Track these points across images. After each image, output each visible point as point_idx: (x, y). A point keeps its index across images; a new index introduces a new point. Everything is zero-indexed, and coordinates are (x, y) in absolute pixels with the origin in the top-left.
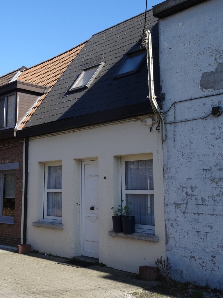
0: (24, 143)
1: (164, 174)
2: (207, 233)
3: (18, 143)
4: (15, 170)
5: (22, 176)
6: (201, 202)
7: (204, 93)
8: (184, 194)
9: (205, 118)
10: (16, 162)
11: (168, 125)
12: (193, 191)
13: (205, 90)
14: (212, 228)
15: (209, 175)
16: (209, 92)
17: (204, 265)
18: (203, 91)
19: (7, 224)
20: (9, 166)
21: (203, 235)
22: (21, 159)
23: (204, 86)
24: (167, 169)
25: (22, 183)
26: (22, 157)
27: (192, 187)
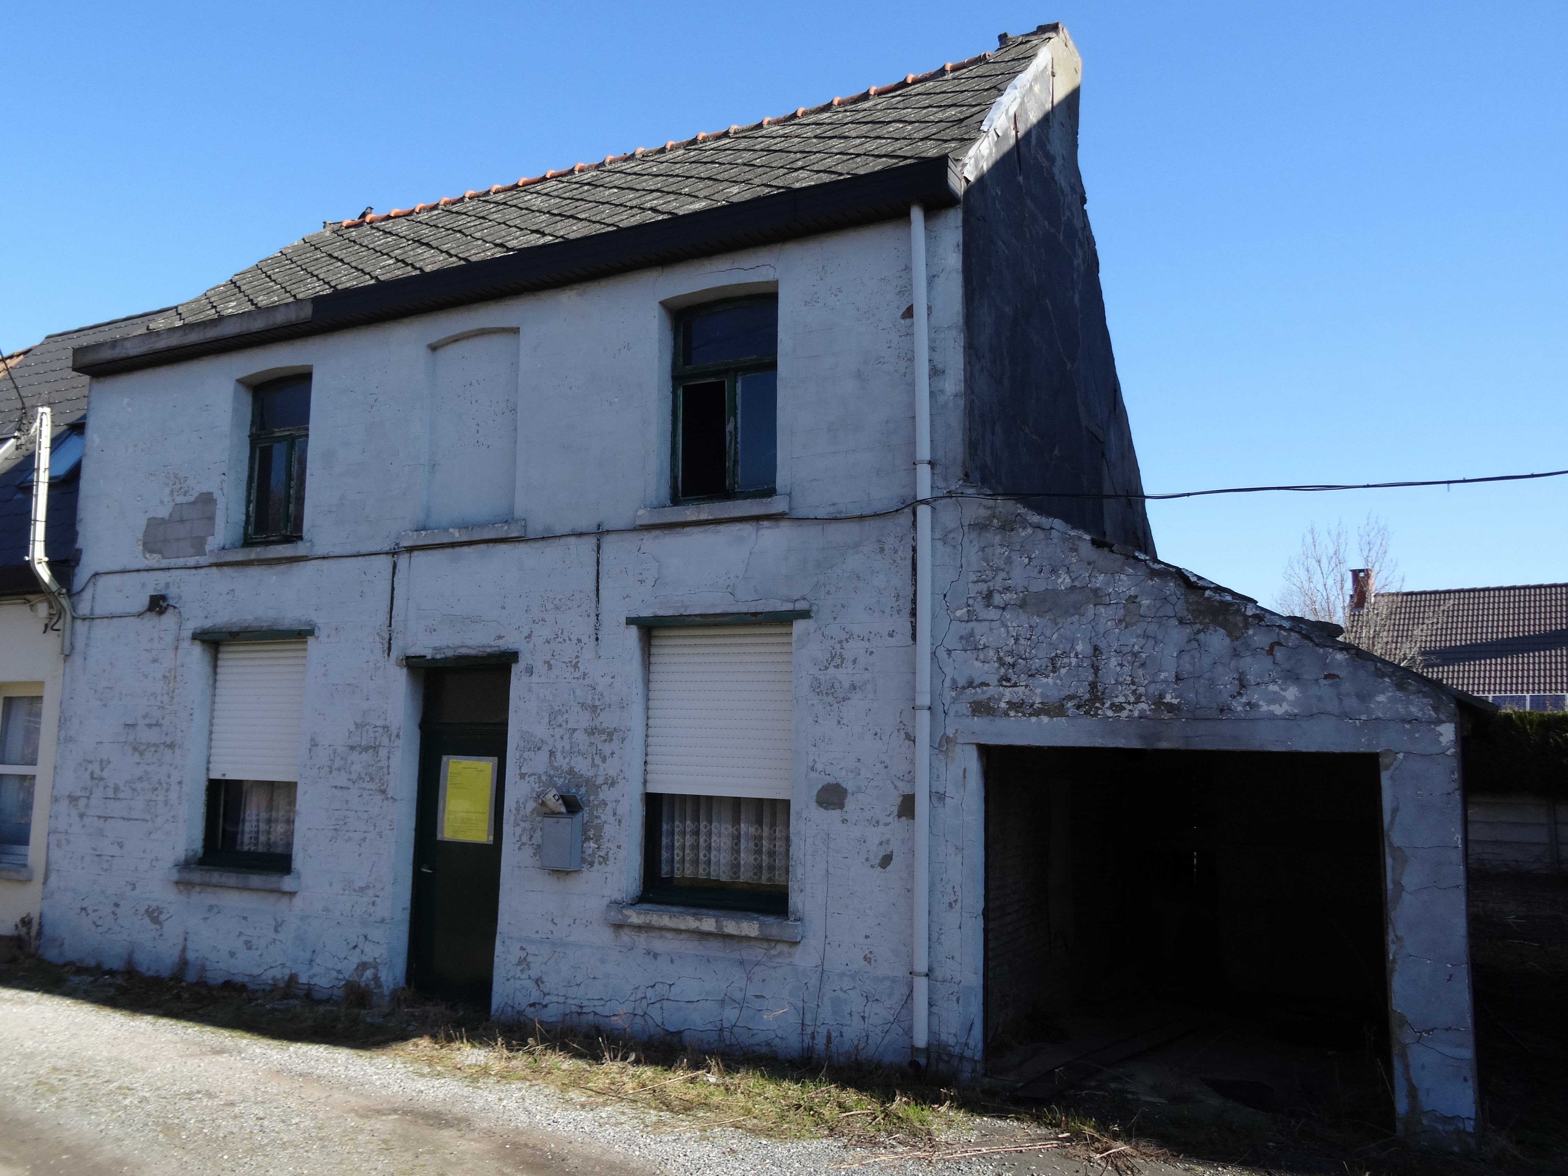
1: (59, 731)
2: (113, 856)
6: (112, 792)
7: (147, 562)
8: (87, 775)
9: (140, 615)
11: (79, 623)
12: (102, 770)
13: (148, 555)
14: (121, 847)
15: (131, 738)
16: (153, 560)
17: (99, 923)
18: (146, 558)
21: (107, 861)
23: (149, 546)
24: (65, 720)
27: (101, 761)
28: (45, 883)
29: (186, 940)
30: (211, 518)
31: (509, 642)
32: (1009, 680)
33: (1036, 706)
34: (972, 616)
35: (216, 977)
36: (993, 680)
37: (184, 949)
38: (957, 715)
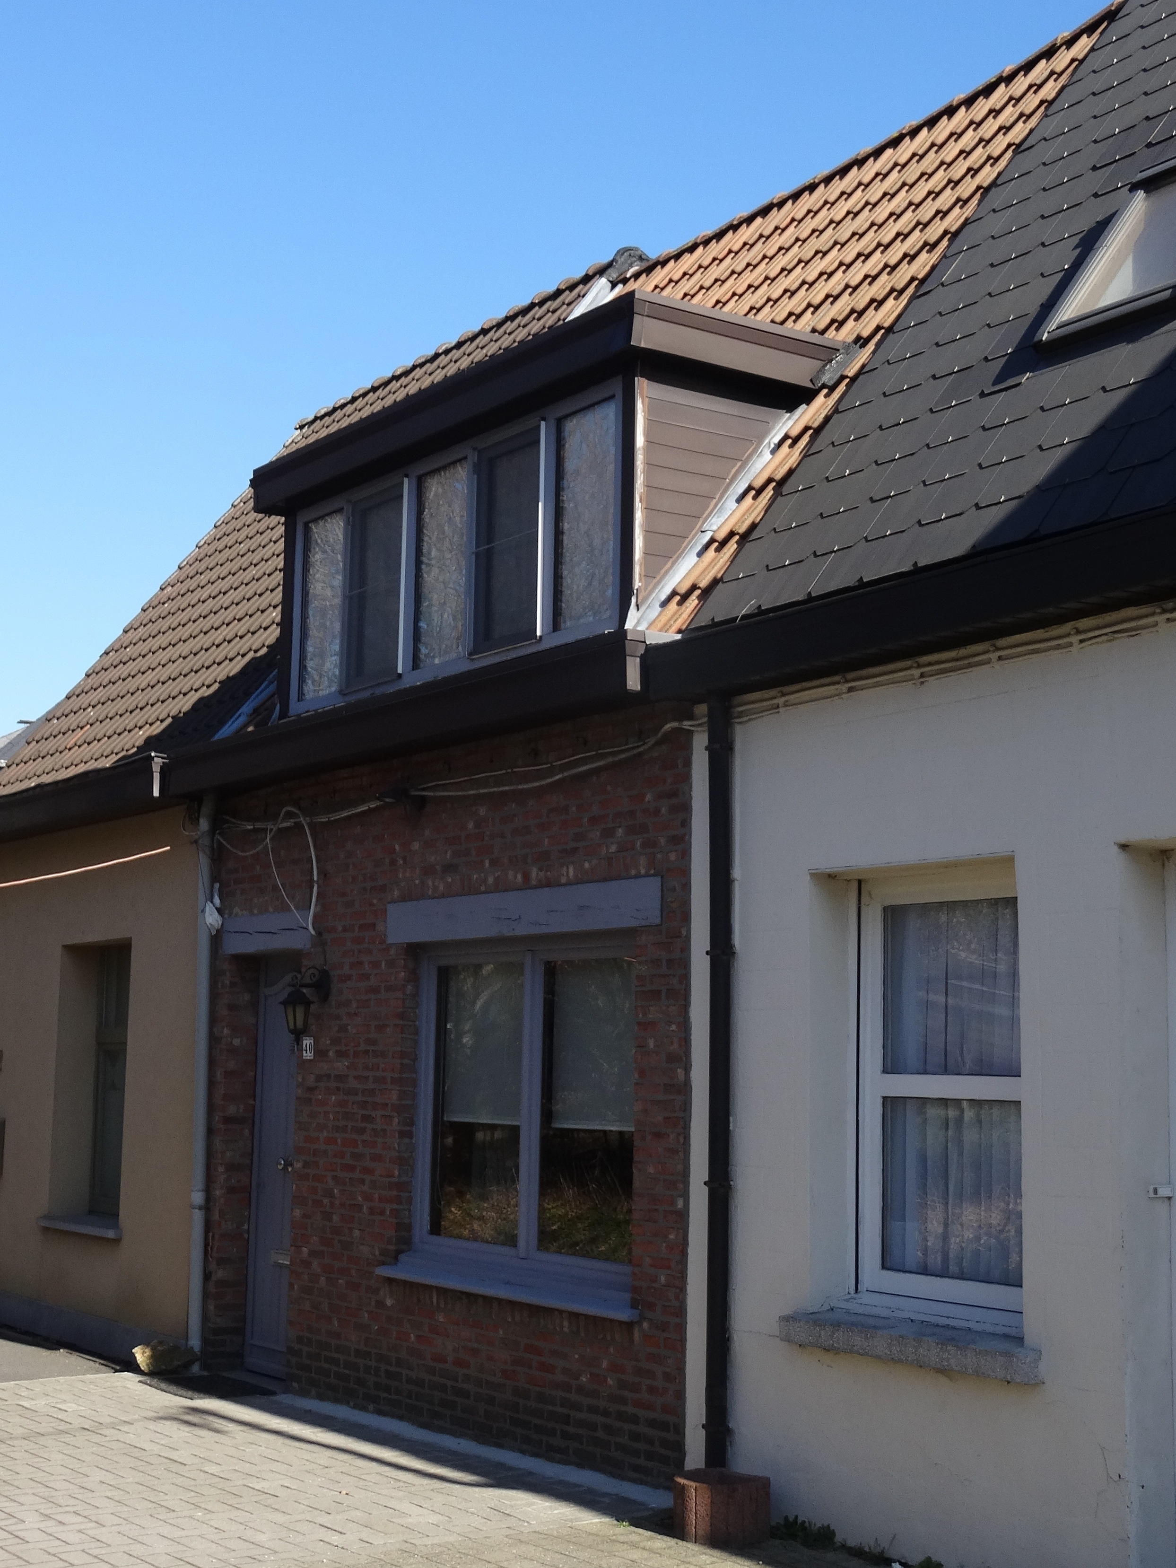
0: (700, 742)
3: (652, 741)
4: (630, 933)
5: (685, 979)
10: (638, 876)
19: (574, 1316)
20: (582, 908)
22: (673, 857)
25: (685, 1026)
26: (682, 842)
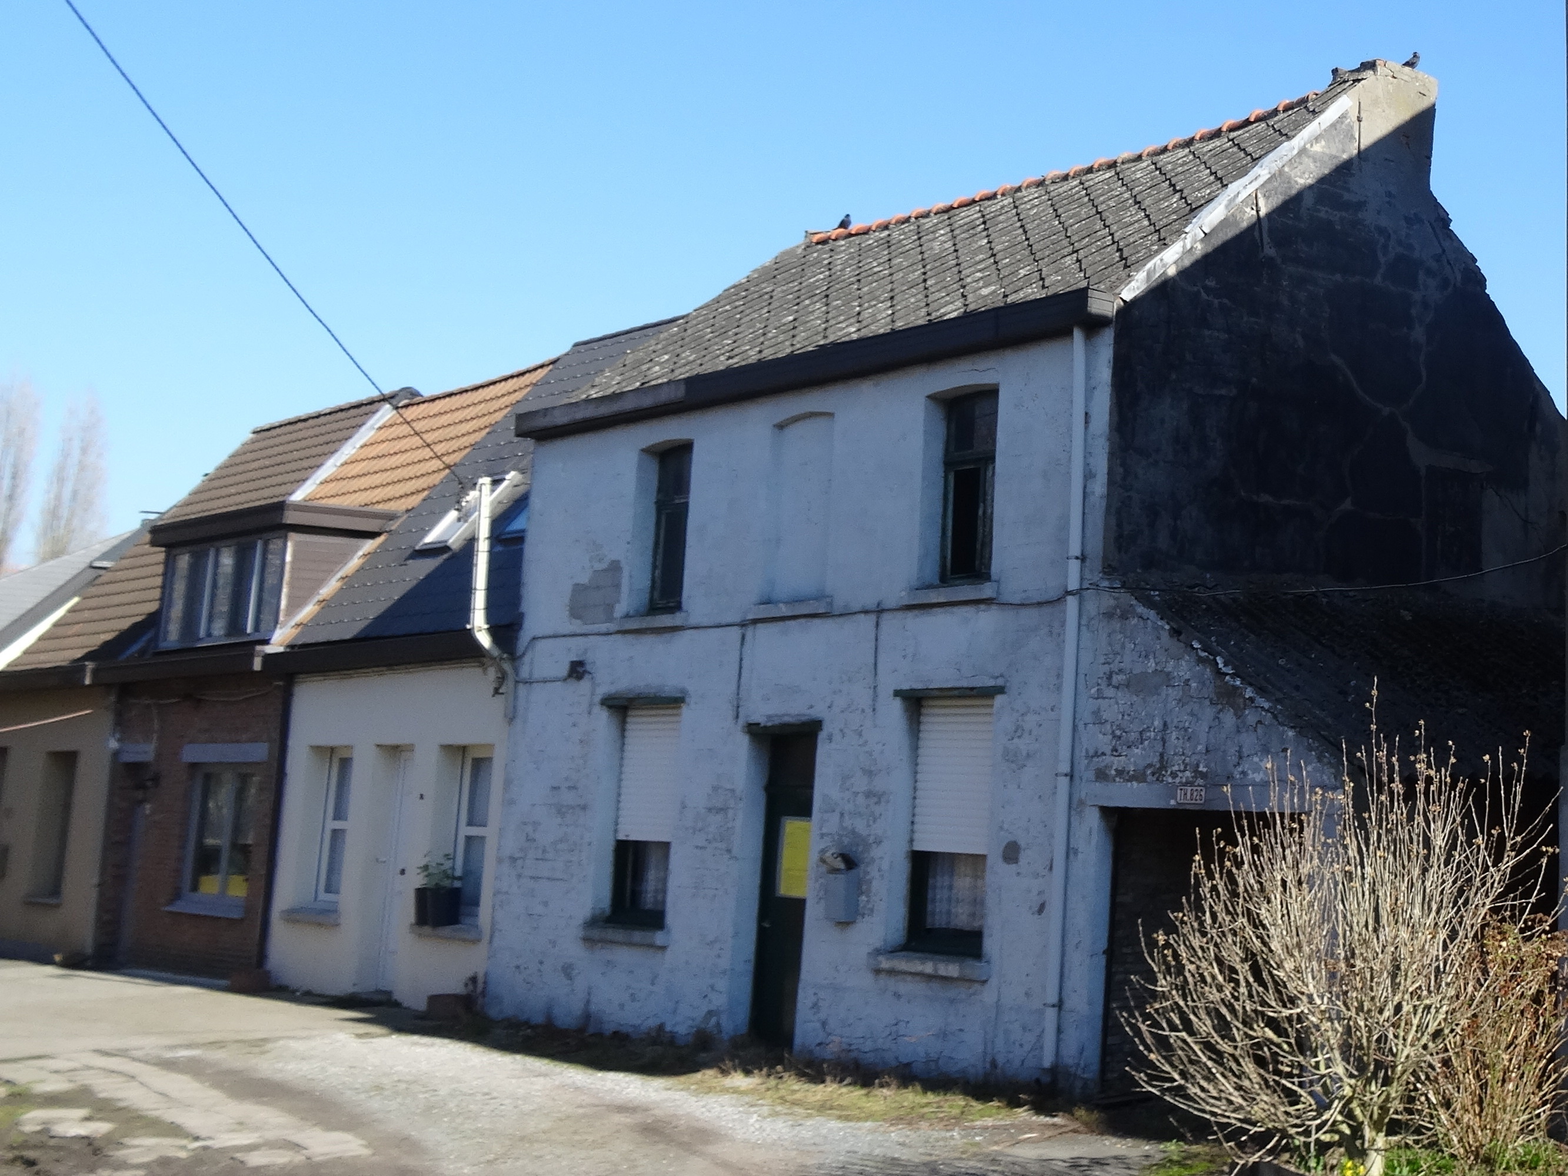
1: (504, 795)
2: (540, 916)
4: (259, 764)
5: (272, 783)
6: (541, 853)
7: (571, 628)
8: (523, 837)
9: (565, 680)
12: (535, 832)
13: (572, 621)
14: (546, 907)
15: (556, 801)
17: (528, 981)
18: (571, 624)
19: (226, 919)
21: (536, 920)
22: (274, 735)
24: (509, 783)
25: (270, 802)
27: (534, 823)
28: (491, 942)
29: (589, 994)
30: (617, 586)
31: (817, 712)
32: (1116, 751)
33: (1131, 773)
34: (1099, 696)
35: (609, 1028)
36: (1108, 750)
37: (588, 1002)
38: (1088, 781)
